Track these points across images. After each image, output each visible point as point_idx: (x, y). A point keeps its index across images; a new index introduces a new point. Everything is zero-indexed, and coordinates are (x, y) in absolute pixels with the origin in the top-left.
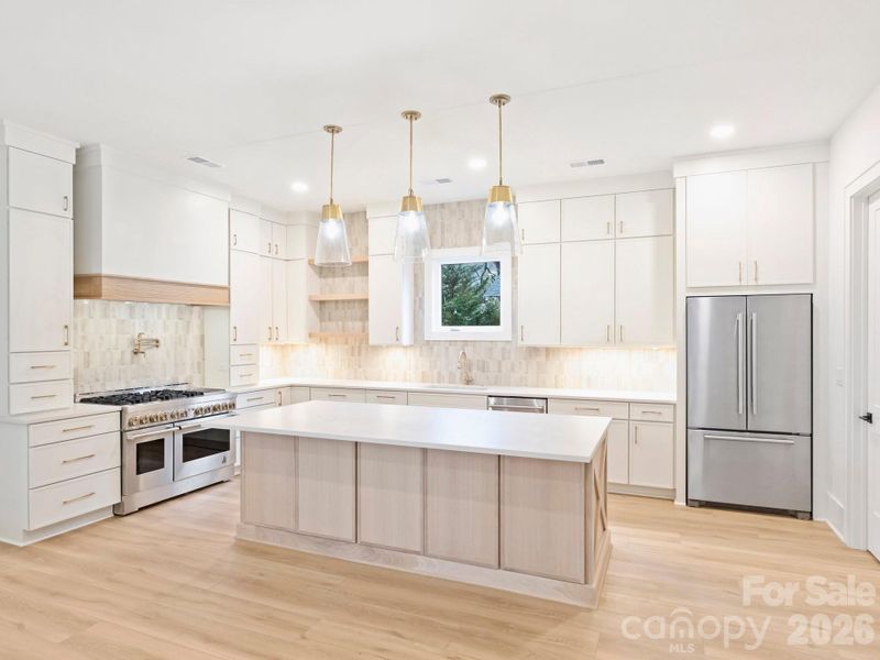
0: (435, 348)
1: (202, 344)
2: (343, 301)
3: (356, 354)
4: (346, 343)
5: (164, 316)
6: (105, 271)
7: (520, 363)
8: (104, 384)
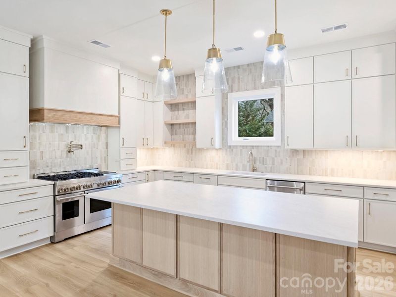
0: (234, 150)
1: (107, 148)
2: (183, 124)
3: (190, 153)
4: (185, 147)
5: (85, 132)
6: (46, 106)
7: (286, 159)
8: (51, 169)
